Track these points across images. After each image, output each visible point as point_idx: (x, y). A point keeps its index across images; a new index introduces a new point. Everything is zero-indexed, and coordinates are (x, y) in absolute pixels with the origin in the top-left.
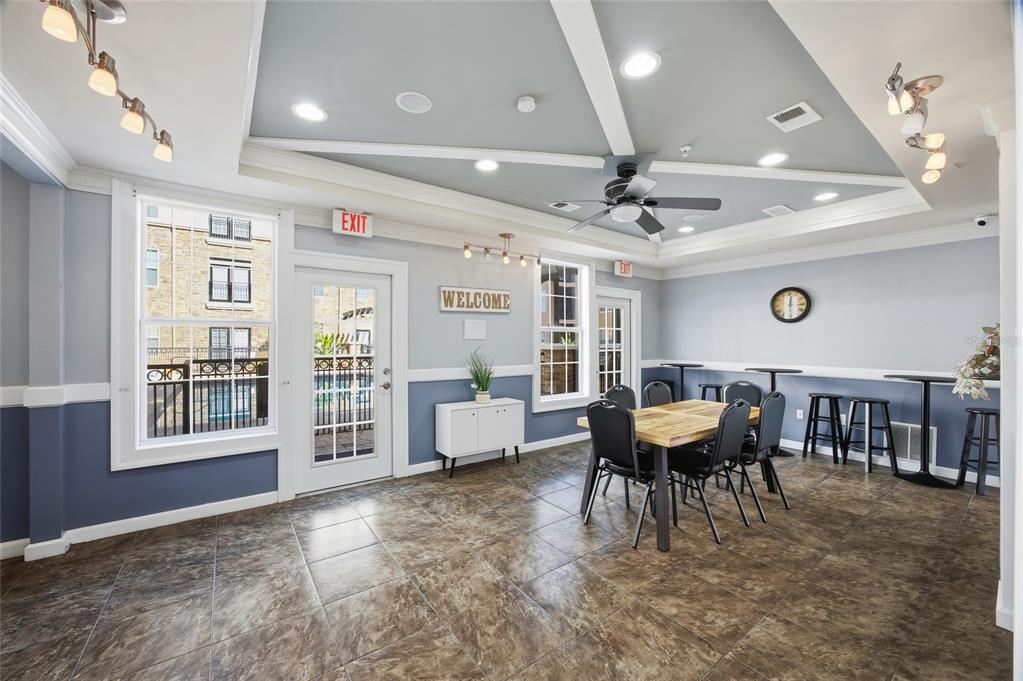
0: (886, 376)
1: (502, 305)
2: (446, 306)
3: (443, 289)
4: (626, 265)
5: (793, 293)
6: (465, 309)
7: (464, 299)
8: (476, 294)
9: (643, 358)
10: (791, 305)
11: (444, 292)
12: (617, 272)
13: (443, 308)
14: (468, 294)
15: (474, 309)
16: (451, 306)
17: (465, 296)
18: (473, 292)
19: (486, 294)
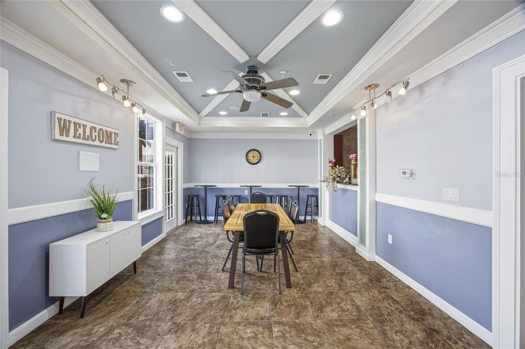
0: (289, 186)
1: (113, 142)
2: (61, 135)
3: (57, 115)
4: (182, 125)
5: (255, 152)
6: (81, 141)
7: (81, 131)
8: (92, 128)
9: (184, 183)
10: (253, 157)
11: (60, 119)
12: (177, 129)
13: (58, 137)
14: (85, 126)
15: (90, 142)
16: (67, 136)
17: (82, 127)
18: (89, 125)
19: (100, 130)
